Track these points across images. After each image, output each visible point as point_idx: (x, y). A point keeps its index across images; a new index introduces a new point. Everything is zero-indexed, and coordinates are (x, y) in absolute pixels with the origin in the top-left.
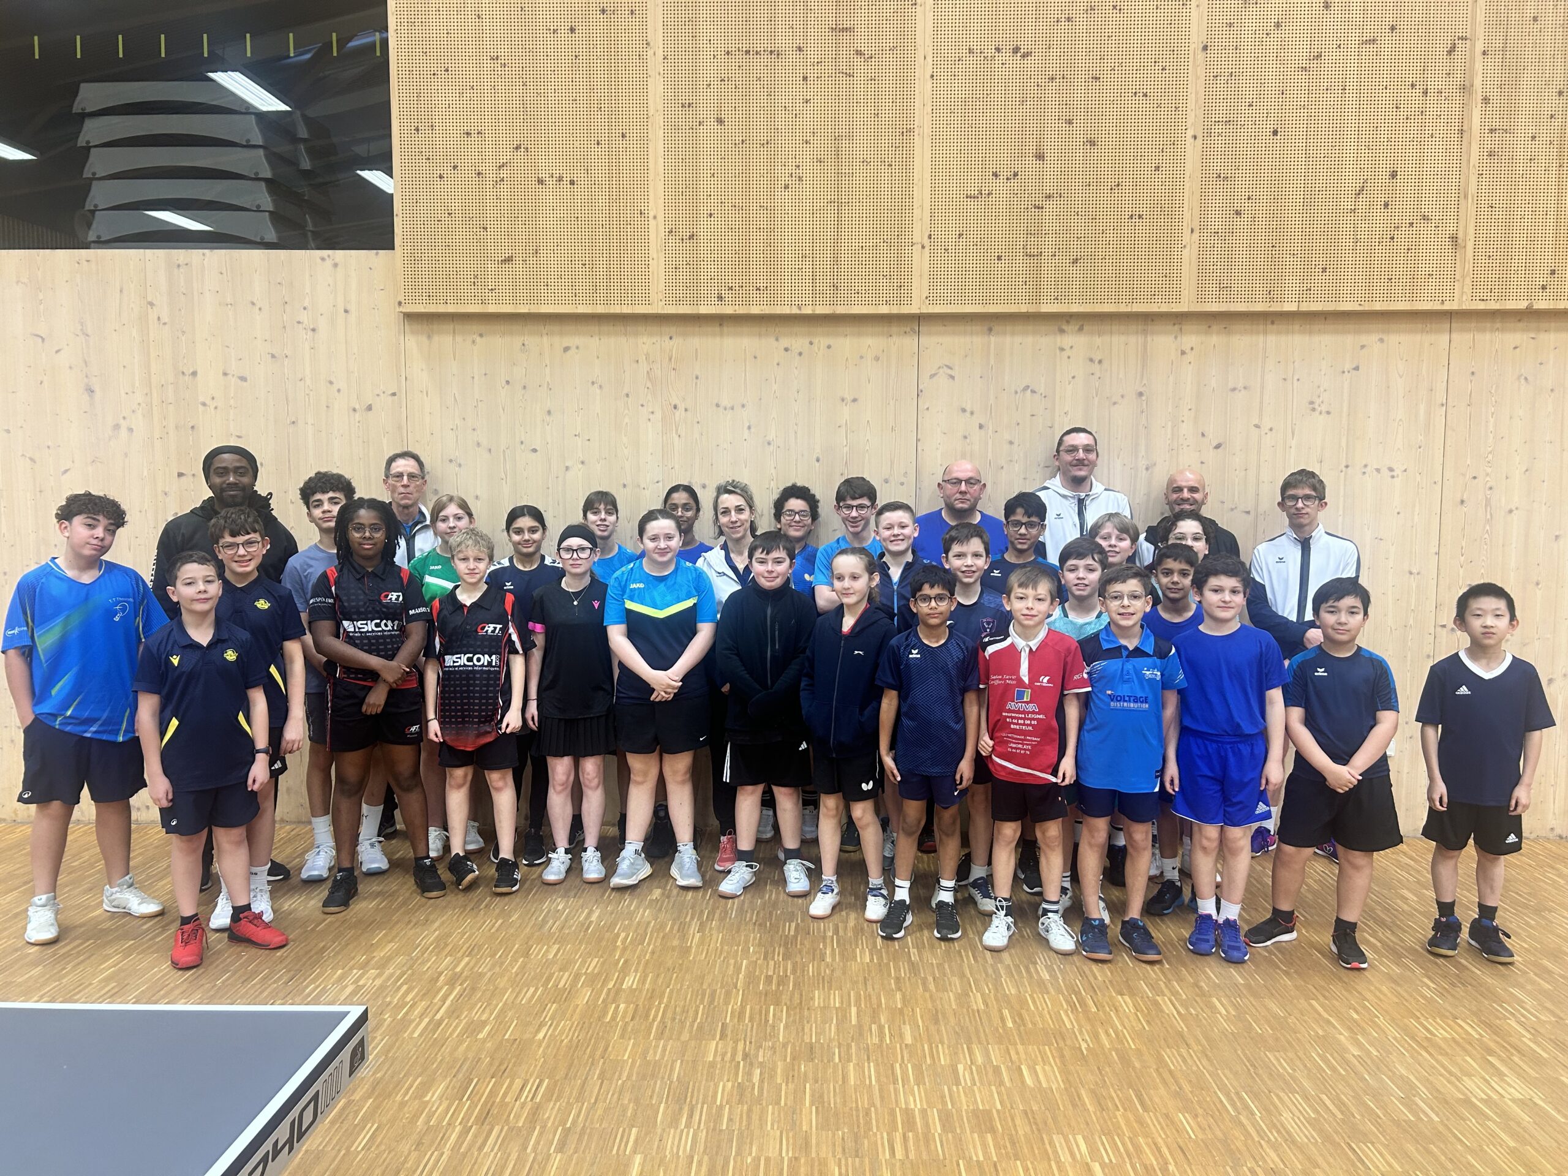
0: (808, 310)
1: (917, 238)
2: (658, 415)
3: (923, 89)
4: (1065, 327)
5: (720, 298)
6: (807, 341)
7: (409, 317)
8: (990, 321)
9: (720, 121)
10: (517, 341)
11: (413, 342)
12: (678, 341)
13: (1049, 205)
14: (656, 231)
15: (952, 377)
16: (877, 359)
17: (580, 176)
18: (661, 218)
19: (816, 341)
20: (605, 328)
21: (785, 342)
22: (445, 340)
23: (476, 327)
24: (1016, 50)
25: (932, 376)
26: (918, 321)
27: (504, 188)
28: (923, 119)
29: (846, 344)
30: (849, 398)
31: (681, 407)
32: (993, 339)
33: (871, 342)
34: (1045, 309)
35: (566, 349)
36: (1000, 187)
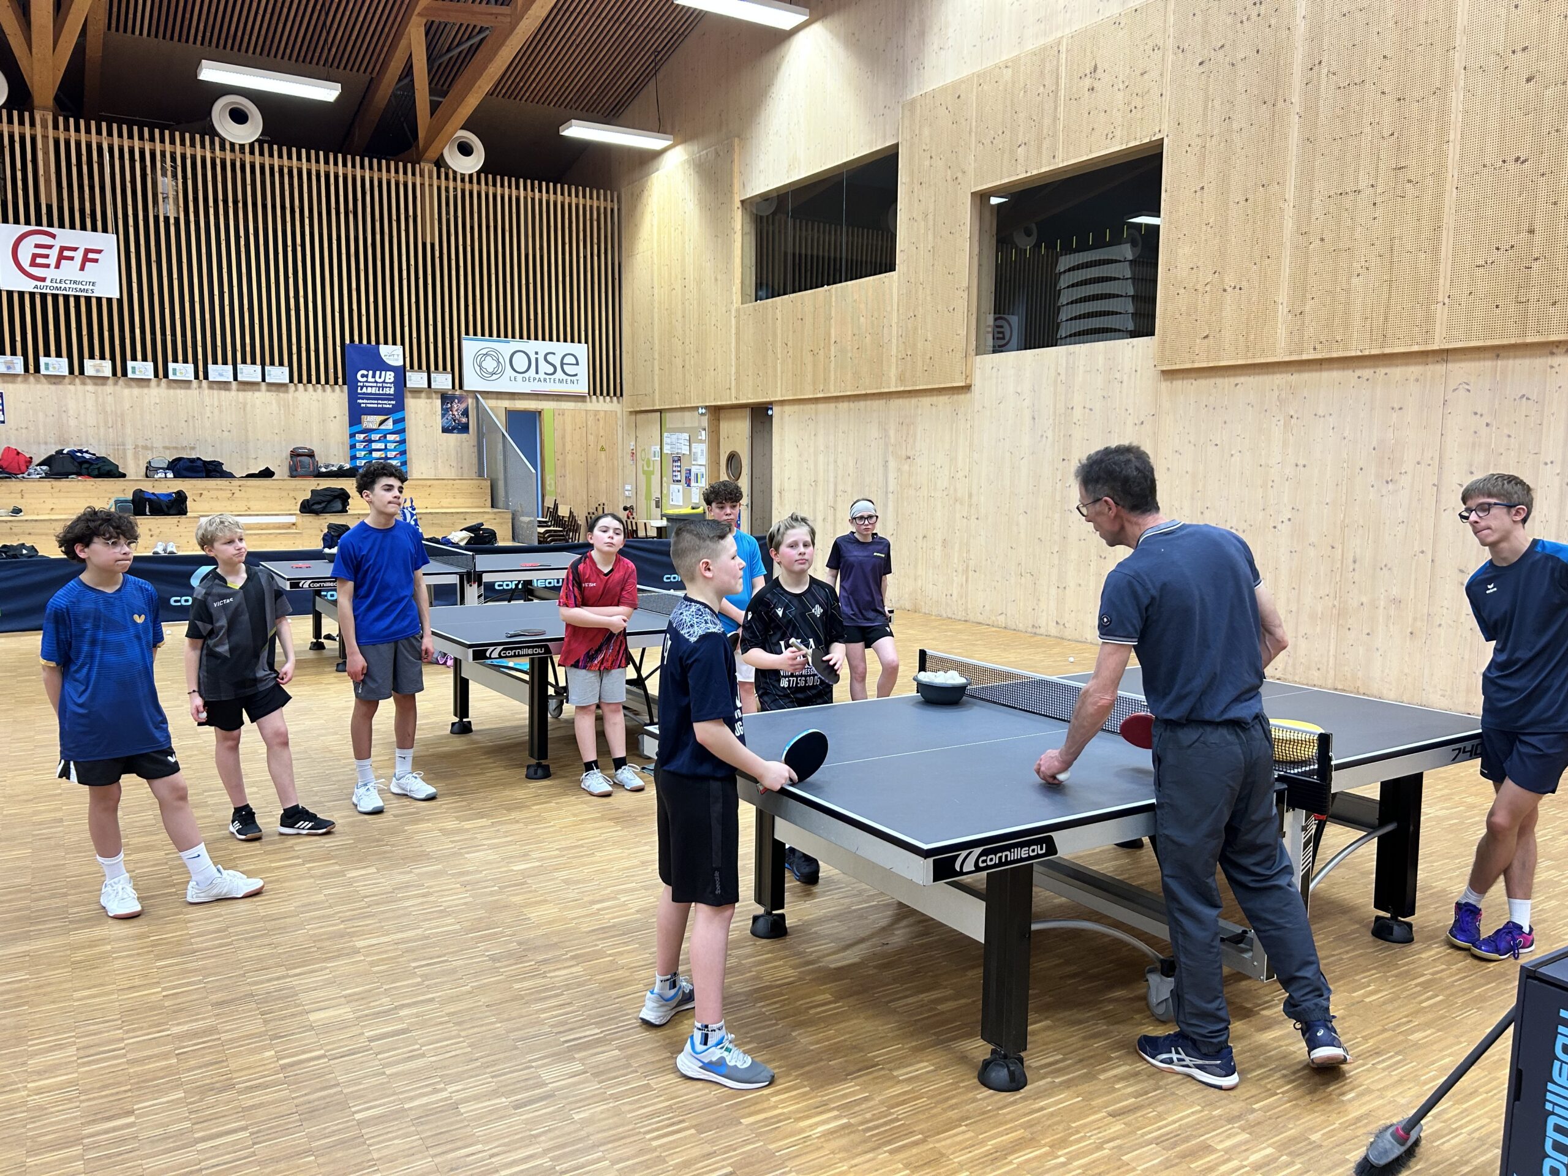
0: (1367, 353)
1: (1440, 299)
2: (1282, 422)
3: (1450, 197)
4: (1555, 350)
5: (1315, 349)
6: (1372, 371)
7: (1164, 372)
8: (1498, 351)
9: (1322, 240)
10: (1212, 381)
11: (1165, 385)
12: (1296, 376)
13: (1536, 265)
14: (1283, 310)
15: (1469, 391)
16: (1417, 380)
17: (1244, 284)
18: (1285, 305)
19: (1378, 370)
20: (1257, 371)
21: (1358, 373)
22: (1178, 384)
23: (1194, 375)
24: (1517, 159)
25: (1454, 390)
26: (1444, 355)
27: (1207, 297)
28: (1449, 220)
29: (1397, 372)
30: (1396, 406)
31: (1295, 417)
32: (1499, 362)
33: (1414, 370)
34: (1529, 340)
35: (1237, 385)
36: (1502, 258)
